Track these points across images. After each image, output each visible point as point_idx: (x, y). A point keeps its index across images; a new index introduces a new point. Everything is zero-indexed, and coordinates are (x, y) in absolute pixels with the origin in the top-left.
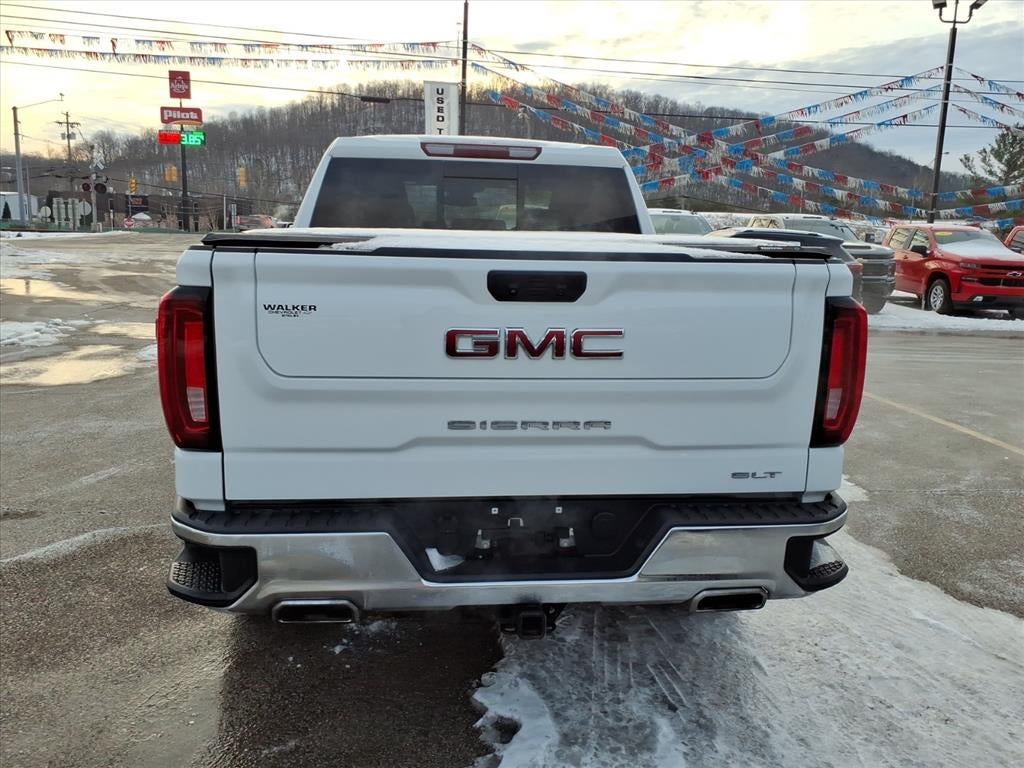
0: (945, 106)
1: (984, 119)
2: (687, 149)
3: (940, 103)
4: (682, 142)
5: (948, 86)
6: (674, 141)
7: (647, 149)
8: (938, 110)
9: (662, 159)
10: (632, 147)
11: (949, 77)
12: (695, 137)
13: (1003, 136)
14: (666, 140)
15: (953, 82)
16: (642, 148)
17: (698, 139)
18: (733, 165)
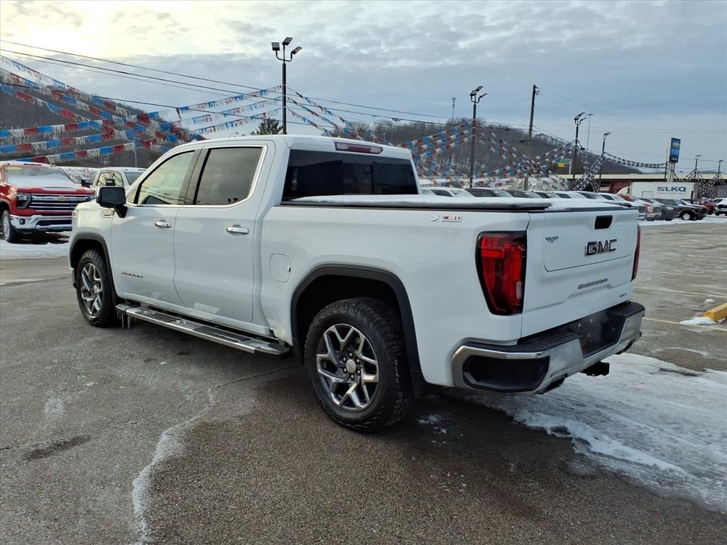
0: (285, 110)
1: (304, 119)
2: (130, 124)
3: (282, 107)
4: (127, 119)
5: (285, 98)
6: (120, 119)
7: (100, 122)
8: (281, 112)
9: (113, 131)
10: (89, 121)
11: (284, 92)
12: (135, 116)
13: (263, 125)
14: (114, 117)
15: (287, 96)
16: (96, 121)
17: (138, 118)
18: (164, 138)
